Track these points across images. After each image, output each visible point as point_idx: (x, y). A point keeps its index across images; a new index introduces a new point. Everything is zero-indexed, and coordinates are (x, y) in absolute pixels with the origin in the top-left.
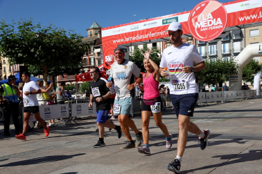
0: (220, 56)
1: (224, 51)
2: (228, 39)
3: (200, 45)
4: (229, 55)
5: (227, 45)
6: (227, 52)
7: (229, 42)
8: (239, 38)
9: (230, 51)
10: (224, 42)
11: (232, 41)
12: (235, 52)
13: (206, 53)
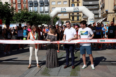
0: (39, 12)
1: (41, 10)
2: (43, 5)
3: (30, 6)
4: (43, 12)
5: (42, 7)
6: (42, 11)
7: (43, 6)
8: (47, 5)
9: (44, 10)
10: (41, 6)
11: (44, 6)
12: (46, 11)
13: (33, 11)
